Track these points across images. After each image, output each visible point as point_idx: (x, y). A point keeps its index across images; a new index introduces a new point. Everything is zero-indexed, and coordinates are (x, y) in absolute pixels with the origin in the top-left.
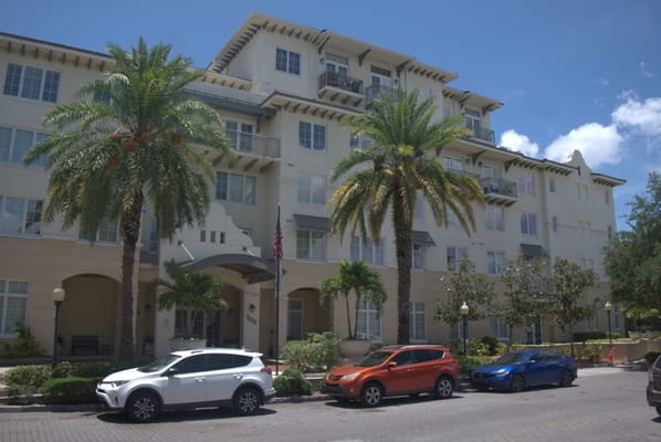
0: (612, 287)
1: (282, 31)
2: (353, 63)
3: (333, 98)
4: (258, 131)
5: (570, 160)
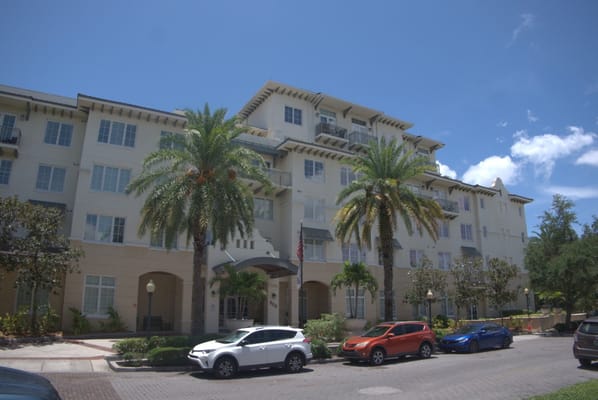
0: (531, 277)
1: (289, 94)
2: (339, 116)
3: (326, 142)
4: (274, 166)
5: (493, 185)
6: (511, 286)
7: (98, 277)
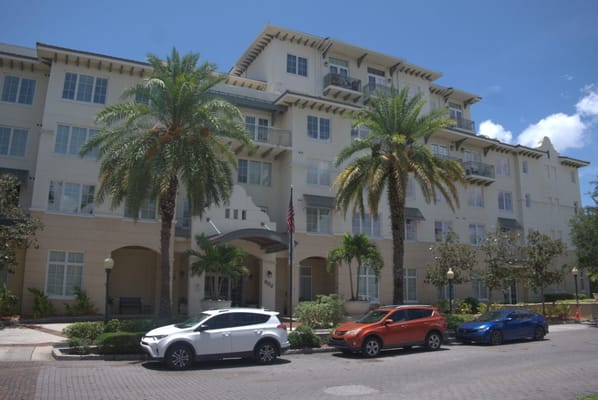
0: (578, 255)
1: (292, 40)
2: (353, 65)
3: (336, 95)
4: (272, 125)
5: (540, 145)
6: (555, 265)
7: (63, 253)
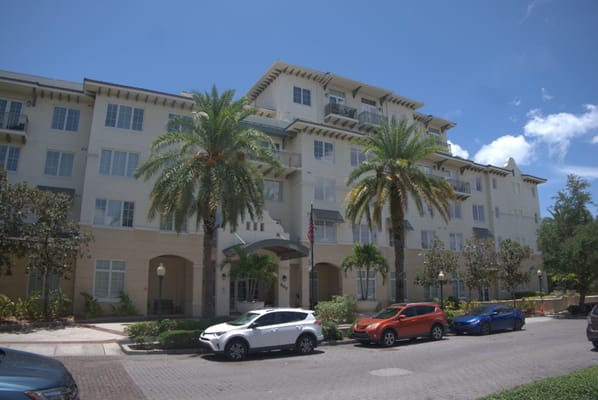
0: (544, 259)
2: (349, 96)
3: (336, 122)
4: (283, 148)
5: (506, 165)
6: (523, 268)
7: (108, 262)
